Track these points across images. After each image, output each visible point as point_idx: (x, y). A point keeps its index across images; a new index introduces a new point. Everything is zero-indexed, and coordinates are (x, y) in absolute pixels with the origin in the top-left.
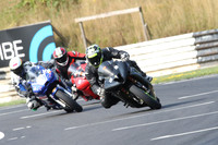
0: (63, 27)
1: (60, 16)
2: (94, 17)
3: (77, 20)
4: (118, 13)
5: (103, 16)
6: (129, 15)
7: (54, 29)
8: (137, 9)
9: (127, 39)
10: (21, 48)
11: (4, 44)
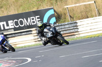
0: (59, 10)
1: (58, 5)
2: (73, 6)
3: (66, 7)
4: (85, 3)
5: (77, 5)
6: (90, 4)
7: (55, 11)
8: (93, 2)
9: (88, 16)
10: (39, 19)
11: (31, 18)
